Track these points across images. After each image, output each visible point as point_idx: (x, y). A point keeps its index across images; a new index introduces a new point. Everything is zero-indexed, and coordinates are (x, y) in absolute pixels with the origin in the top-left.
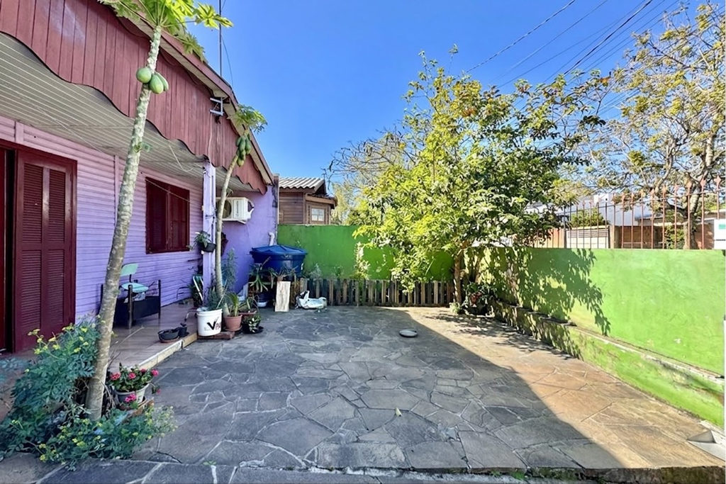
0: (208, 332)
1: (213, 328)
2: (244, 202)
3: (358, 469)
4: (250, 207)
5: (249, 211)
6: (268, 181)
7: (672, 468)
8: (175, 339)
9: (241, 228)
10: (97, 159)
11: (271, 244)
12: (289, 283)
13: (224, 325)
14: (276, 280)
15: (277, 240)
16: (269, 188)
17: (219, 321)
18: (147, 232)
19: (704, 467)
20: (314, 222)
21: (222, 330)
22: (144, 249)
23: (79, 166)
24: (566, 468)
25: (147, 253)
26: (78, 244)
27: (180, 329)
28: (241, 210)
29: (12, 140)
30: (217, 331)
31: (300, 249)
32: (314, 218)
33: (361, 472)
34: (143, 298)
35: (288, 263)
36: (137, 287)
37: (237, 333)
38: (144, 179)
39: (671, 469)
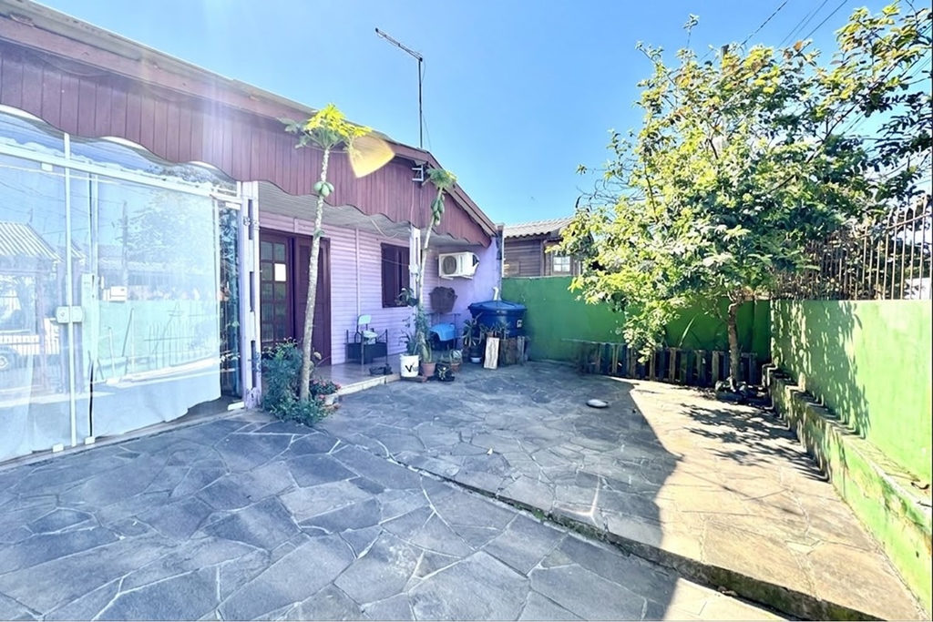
0: (406, 374)
1: (410, 371)
2: (468, 257)
3: (416, 468)
4: (475, 261)
5: (474, 265)
6: (490, 232)
7: (729, 571)
8: (379, 374)
9: (469, 283)
10: (342, 234)
11: (495, 299)
12: (498, 339)
13: (421, 369)
14: (486, 336)
15: (501, 294)
16: (494, 240)
17: (416, 365)
18: (383, 290)
19: (785, 588)
20: (557, 272)
21: (419, 374)
22: (381, 304)
23: (332, 242)
24: (589, 526)
25: (384, 307)
26: (332, 299)
27: (385, 368)
28: (465, 264)
29: (291, 230)
30: (414, 374)
31: (523, 303)
32: (557, 268)
33: (416, 470)
34: (373, 342)
35: (502, 319)
36: (368, 334)
37: (430, 379)
38: (379, 245)
39: (728, 573)
